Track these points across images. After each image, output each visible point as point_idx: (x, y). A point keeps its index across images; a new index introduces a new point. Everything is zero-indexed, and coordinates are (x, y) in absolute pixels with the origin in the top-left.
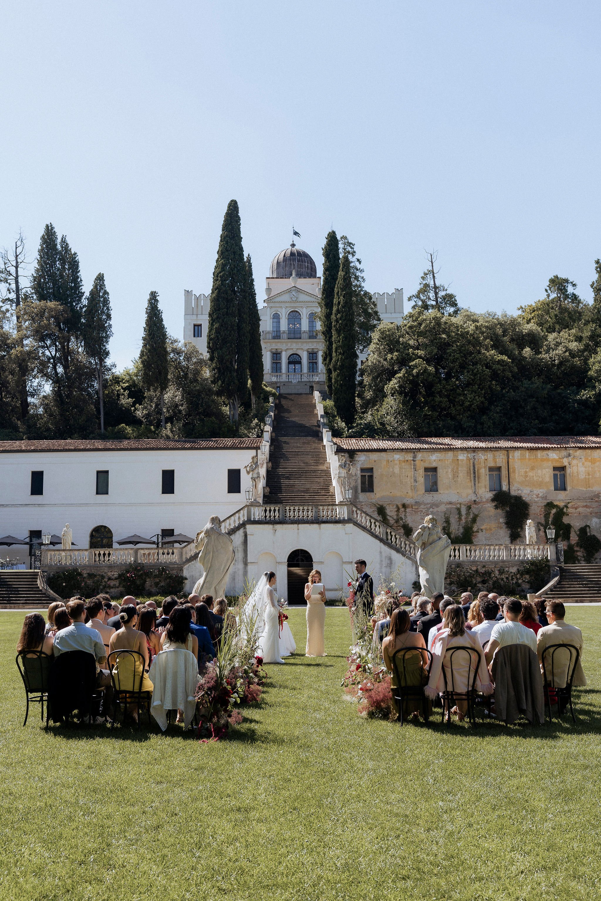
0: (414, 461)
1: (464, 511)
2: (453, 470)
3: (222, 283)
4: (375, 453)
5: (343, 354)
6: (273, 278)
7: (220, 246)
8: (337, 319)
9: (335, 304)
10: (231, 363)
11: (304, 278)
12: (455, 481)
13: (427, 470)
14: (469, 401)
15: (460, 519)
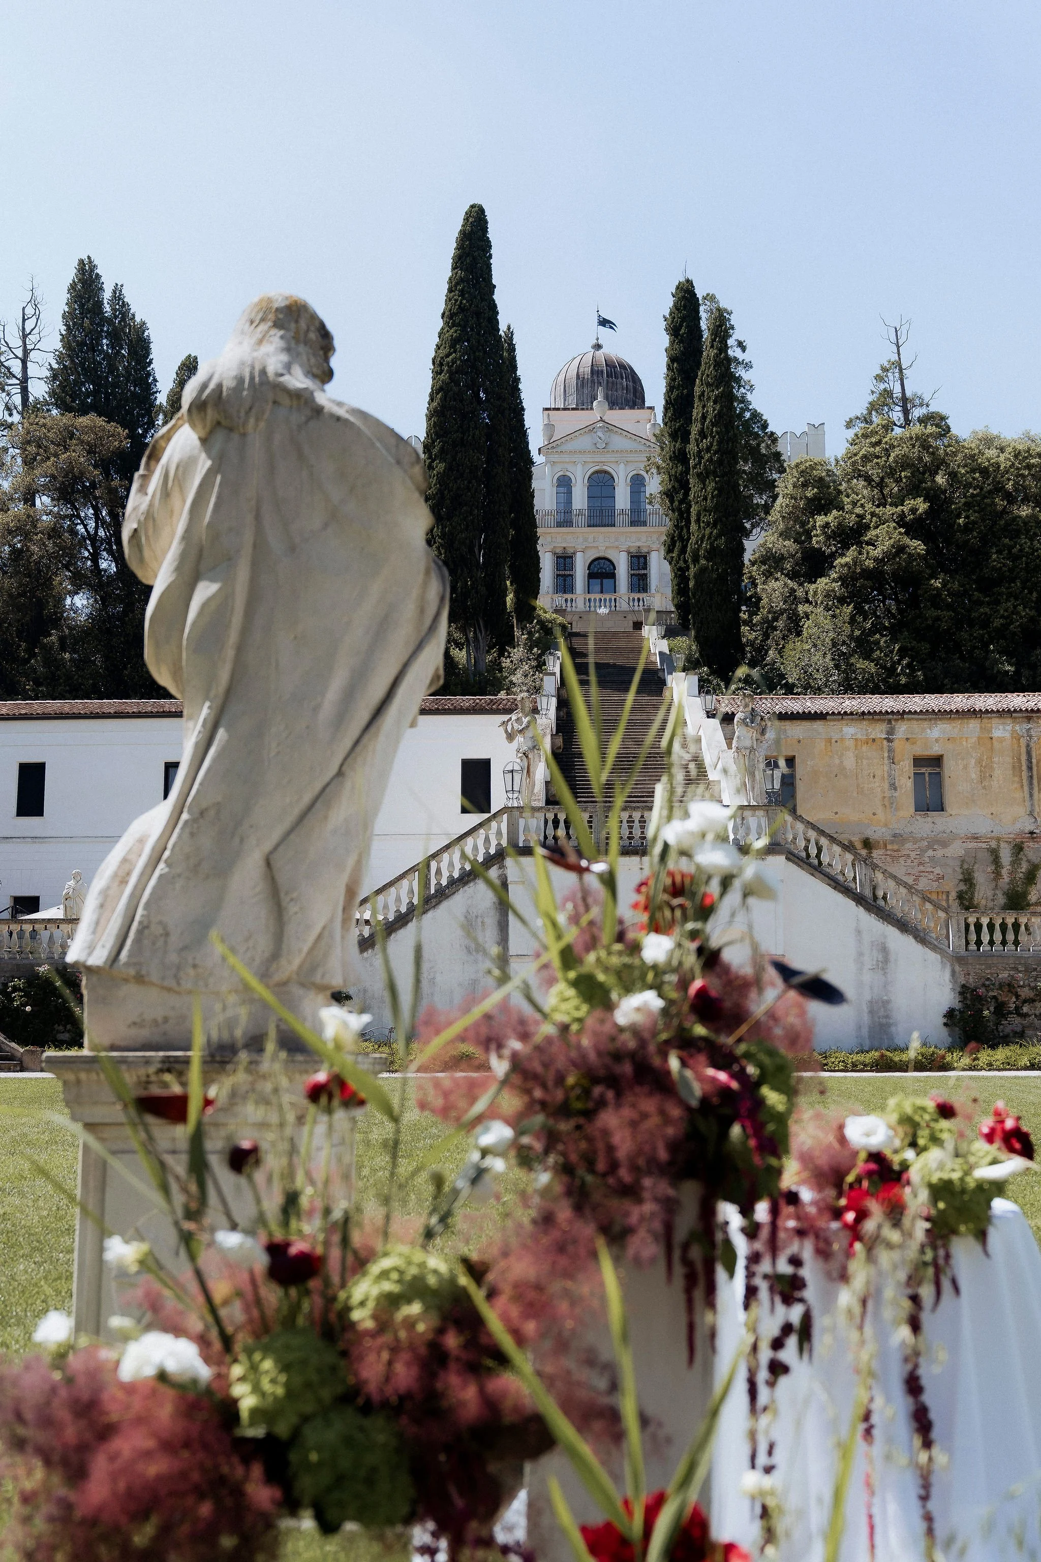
0: (889, 740)
1: (1006, 856)
2: (979, 761)
3: (450, 378)
4: (799, 722)
5: (715, 525)
6: (558, 409)
7: (449, 300)
8: (700, 452)
9: (696, 420)
10: (471, 550)
11: (621, 409)
12: (984, 788)
13: (918, 761)
14: (1002, 617)
15: (997, 874)
